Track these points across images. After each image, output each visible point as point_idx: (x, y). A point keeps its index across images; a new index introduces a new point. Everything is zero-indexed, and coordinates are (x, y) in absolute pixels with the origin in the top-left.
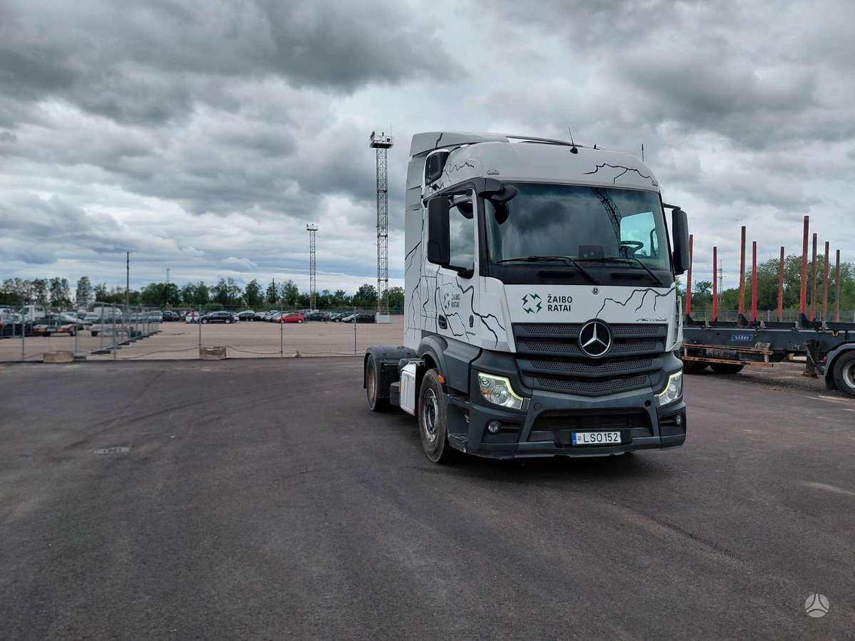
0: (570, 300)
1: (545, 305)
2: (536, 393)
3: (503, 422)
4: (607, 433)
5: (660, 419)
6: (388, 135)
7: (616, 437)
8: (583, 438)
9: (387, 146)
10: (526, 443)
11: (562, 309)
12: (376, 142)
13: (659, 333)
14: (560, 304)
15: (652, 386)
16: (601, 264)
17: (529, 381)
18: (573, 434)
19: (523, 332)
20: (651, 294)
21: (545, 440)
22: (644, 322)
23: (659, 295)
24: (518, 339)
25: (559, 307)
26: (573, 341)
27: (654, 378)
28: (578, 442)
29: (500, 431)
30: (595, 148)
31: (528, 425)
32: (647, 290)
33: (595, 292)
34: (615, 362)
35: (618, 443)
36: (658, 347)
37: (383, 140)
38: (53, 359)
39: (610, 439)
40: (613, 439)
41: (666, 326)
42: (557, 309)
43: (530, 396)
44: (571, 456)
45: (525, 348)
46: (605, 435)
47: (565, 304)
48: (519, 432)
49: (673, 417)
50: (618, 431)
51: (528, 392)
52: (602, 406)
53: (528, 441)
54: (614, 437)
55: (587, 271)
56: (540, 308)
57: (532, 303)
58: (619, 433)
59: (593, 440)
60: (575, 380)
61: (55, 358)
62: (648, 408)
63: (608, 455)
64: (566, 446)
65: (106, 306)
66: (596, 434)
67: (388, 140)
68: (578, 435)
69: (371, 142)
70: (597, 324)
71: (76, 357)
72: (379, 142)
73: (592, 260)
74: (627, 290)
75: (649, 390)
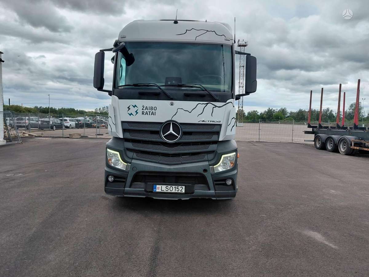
0: (155, 109)
1: (140, 111)
2: (134, 161)
3: (115, 177)
4: (176, 186)
5: (214, 181)
6: (245, 40)
7: (182, 189)
8: (160, 188)
9: (245, 46)
10: (129, 189)
11: (150, 114)
12: (240, 44)
13: (215, 129)
14: (149, 111)
15: (208, 161)
16: (177, 88)
17: (130, 154)
18: (155, 186)
19: (128, 127)
20: (210, 106)
21: (139, 188)
22: (204, 123)
23: (216, 106)
24: (124, 131)
25: (148, 113)
26: (157, 133)
27: (211, 156)
28: (157, 191)
29: (114, 181)
30: (206, 22)
31: (129, 179)
32: (207, 104)
33: (172, 104)
34: (184, 145)
35: (183, 193)
36: (214, 138)
37: (243, 43)
38: (72, 137)
39: (178, 190)
40: (180, 190)
41: (220, 125)
42: (147, 114)
43: (130, 163)
44: (154, 198)
45: (128, 136)
46: (175, 187)
47: (152, 111)
48: (125, 182)
49: (225, 180)
50: (183, 185)
51: (129, 160)
52: (175, 171)
53: (130, 187)
54: (180, 189)
55: (167, 92)
56: (137, 113)
57: (133, 110)
58: (184, 187)
59: (167, 190)
60: (159, 155)
61: (73, 136)
62: (205, 174)
63: (177, 199)
64: (150, 192)
65: (101, 116)
66: (169, 186)
67: (246, 43)
68: (157, 186)
69: (238, 44)
70: (172, 123)
71: (82, 136)
72: (241, 44)
73: (172, 86)
74: (193, 104)
75: (206, 163)
